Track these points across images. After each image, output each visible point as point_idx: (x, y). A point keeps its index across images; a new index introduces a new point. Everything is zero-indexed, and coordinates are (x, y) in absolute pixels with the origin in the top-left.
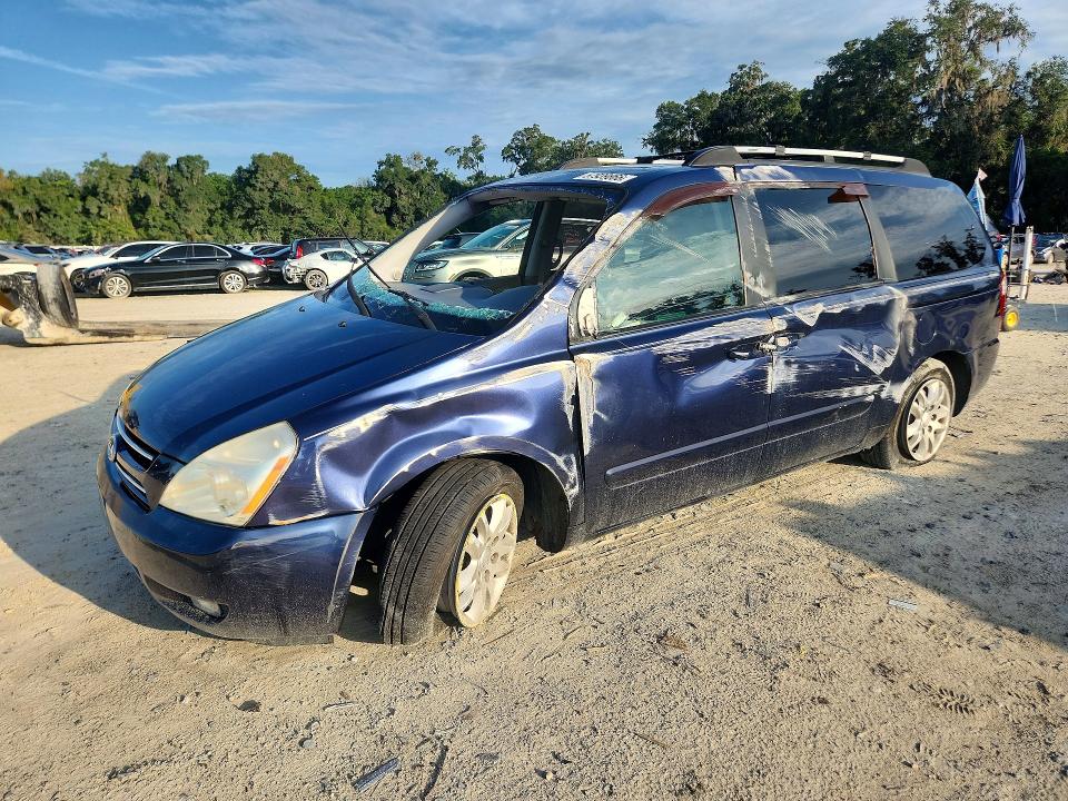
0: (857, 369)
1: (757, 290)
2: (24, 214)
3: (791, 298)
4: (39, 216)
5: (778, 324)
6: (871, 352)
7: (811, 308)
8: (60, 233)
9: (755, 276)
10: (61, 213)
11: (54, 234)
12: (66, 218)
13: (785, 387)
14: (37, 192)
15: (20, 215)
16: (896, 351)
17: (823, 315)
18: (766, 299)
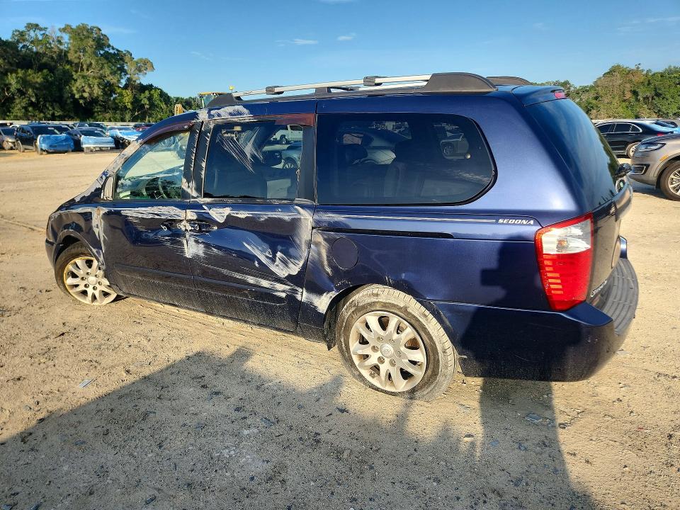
0: (257, 265)
1: (189, 191)
2: (644, 98)
3: (208, 200)
4: (653, 99)
5: (191, 215)
6: (274, 256)
7: (221, 210)
8: (664, 110)
9: (188, 182)
10: (668, 96)
11: (659, 111)
12: (671, 99)
13: (196, 257)
14: (657, 83)
15: (641, 99)
16: (301, 263)
17: (229, 217)
18: (193, 197)
